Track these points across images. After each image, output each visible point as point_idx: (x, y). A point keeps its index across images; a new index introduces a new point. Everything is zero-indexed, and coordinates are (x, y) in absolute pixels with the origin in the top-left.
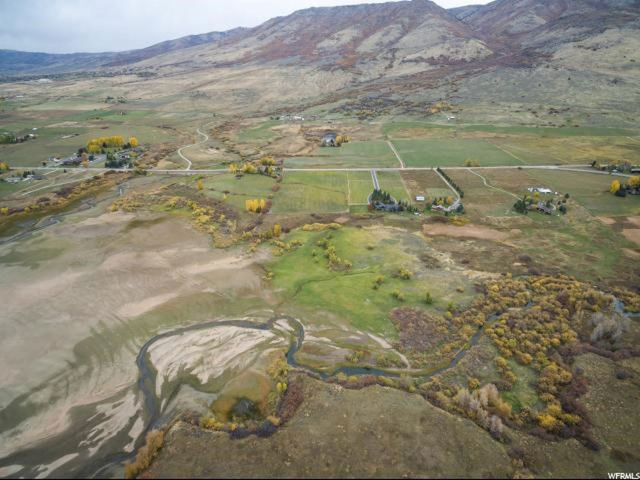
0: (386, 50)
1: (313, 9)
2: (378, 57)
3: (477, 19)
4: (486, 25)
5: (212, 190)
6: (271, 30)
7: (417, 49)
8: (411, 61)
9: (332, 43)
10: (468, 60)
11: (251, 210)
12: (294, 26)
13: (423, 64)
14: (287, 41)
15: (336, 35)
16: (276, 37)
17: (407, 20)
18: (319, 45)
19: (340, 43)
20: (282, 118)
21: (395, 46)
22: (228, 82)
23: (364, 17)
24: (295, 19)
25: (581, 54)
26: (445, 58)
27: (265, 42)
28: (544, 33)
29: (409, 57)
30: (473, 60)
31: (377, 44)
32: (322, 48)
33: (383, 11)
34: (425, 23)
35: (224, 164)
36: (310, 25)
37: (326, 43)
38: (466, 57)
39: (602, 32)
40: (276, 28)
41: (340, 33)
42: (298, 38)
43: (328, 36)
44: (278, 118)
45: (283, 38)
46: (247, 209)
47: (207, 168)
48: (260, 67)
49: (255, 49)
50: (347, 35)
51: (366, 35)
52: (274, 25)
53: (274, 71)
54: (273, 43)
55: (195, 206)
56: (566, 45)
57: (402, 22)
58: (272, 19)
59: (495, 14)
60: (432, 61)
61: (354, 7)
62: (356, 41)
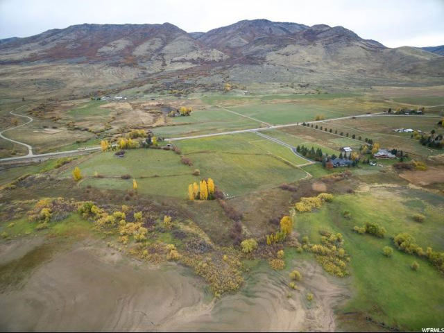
0: (156, 55)
1: (86, 25)
2: (152, 59)
3: (205, 39)
4: (213, 42)
5: (100, 177)
6: (52, 38)
7: (178, 54)
8: (178, 61)
9: (111, 49)
10: (218, 61)
11: (198, 198)
12: (73, 36)
13: (187, 63)
14: (69, 47)
15: (112, 44)
16: (58, 44)
17: (163, 36)
18: (100, 50)
19: (117, 49)
20: (103, 98)
21: (163, 52)
22: (24, 74)
23: (130, 33)
24: (72, 31)
25: (281, 58)
26: (201, 59)
27: (48, 47)
28: (253, 47)
29: (176, 59)
30: (220, 61)
31: (148, 50)
32: (103, 52)
33: (144, 29)
34: (177, 39)
35: (78, 142)
36: (86, 36)
37: (105, 49)
38: (215, 59)
39: (286, 46)
40: (55, 37)
41: (115, 42)
42: (79, 45)
43: (105, 44)
44: (99, 99)
45: (65, 44)
46: (191, 197)
47: (59, 149)
48: (51, 64)
49: (39, 52)
50: (122, 44)
51: (136, 45)
52: (52, 35)
53: (67, 67)
54: (56, 47)
55: (95, 209)
56: (270, 53)
57: (161, 37)
58: (49, 31)
59: (216, 37)
60: (192, 61)
61: (120, 26)
62: (130, 48)
